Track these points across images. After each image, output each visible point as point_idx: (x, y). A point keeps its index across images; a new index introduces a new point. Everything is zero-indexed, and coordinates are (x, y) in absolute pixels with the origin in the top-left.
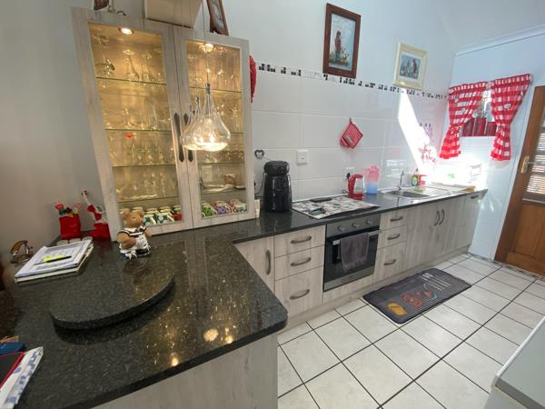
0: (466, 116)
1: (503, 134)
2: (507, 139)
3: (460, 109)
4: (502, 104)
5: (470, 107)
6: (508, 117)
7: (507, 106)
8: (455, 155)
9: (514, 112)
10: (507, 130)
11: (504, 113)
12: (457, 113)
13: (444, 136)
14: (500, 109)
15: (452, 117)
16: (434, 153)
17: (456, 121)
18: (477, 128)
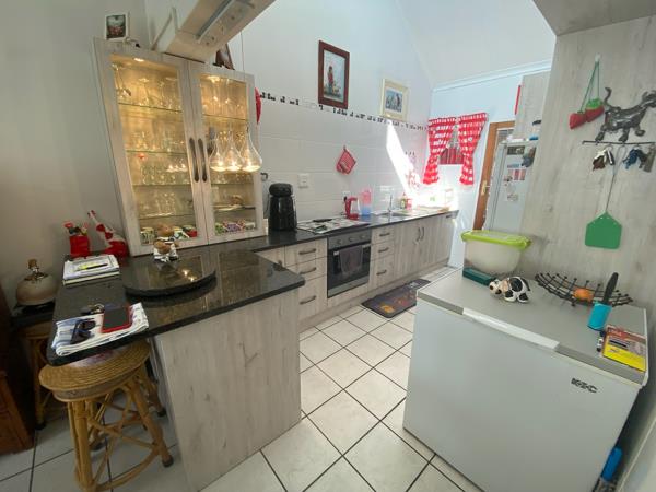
0: (441, 146)
1: (468, 162)
2: (470, 167)
3: (437, 140)
4: (467, 137)
5: (445, 139)
6: (471, 148)
7: (470, 139)
8: (435, 181)
9: (475, 144)
10: (471, 159)
11: (468, 144)
12: (436, 143)
13: (426, 164)
14: (465, 141)
15: (432, 147)
16: (418, 178)
17: (435, 151)
18: (450, 157)
